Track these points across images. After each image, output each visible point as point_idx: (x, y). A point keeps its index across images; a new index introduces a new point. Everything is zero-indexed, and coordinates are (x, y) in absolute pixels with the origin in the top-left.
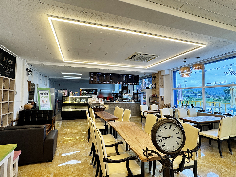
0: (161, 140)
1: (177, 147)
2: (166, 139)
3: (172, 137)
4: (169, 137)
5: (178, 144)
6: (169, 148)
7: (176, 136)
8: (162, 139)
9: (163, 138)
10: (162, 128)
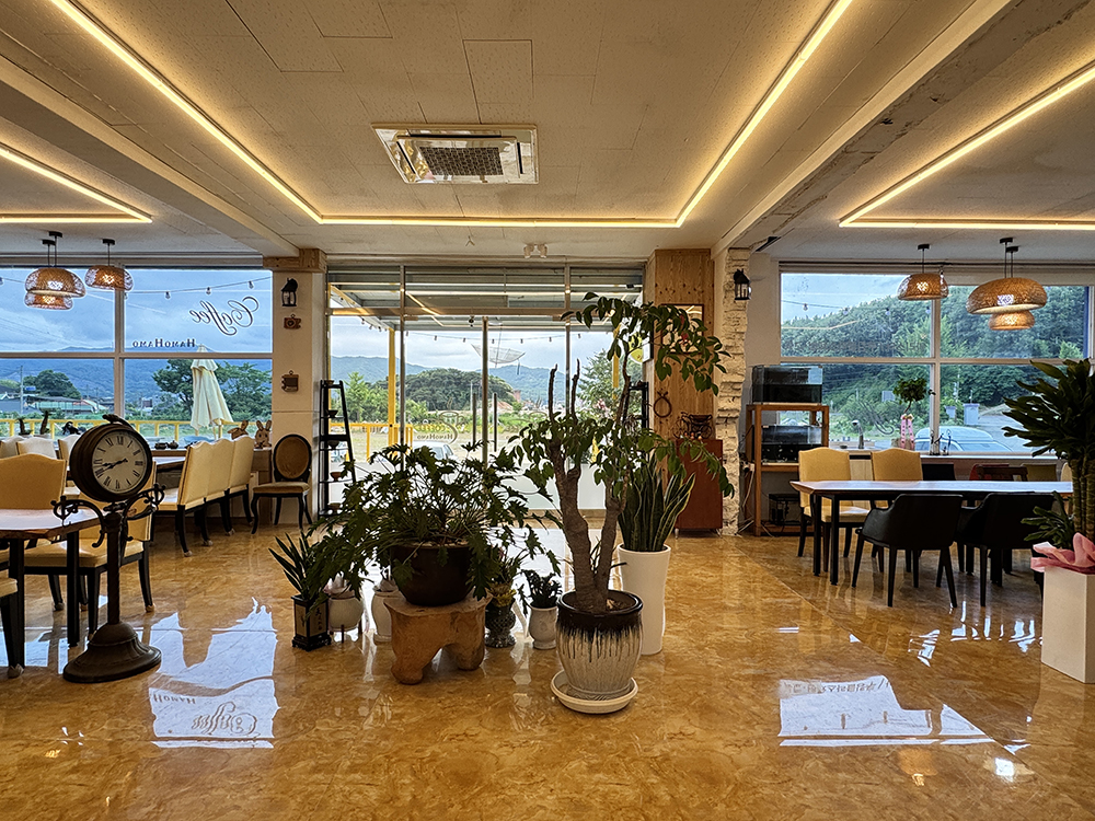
0: (102, 470)
1: (135, 481)
2: (111, 467)
3: (125, 460)
4: (119, 462)
5: (138, 475)
6: (118, 486)
7: (132, 460)
8: (105, 468)
9: (106, 465)
10: (103, 445)
